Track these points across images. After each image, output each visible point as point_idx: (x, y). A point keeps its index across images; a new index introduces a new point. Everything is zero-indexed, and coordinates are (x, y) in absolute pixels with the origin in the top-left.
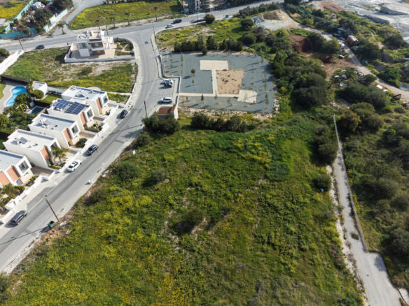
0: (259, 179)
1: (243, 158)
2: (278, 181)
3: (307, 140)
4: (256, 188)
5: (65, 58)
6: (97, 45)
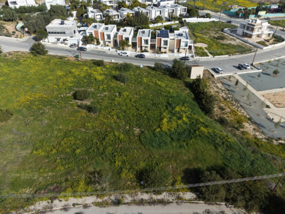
0: (140, 128)
5: (226, 29)
6: (250, 29)
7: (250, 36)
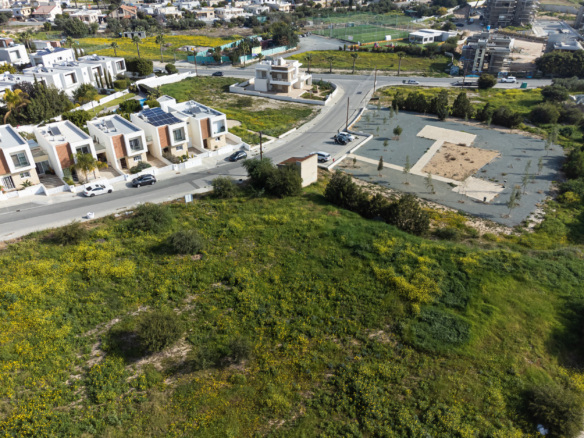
0: (377, 326)
1: (372, 273)
2: (419, 350)
3: (566, 298)
4: (355, 343)
5: (233, 86)
6: (280, 76)
7: (285, 89)
